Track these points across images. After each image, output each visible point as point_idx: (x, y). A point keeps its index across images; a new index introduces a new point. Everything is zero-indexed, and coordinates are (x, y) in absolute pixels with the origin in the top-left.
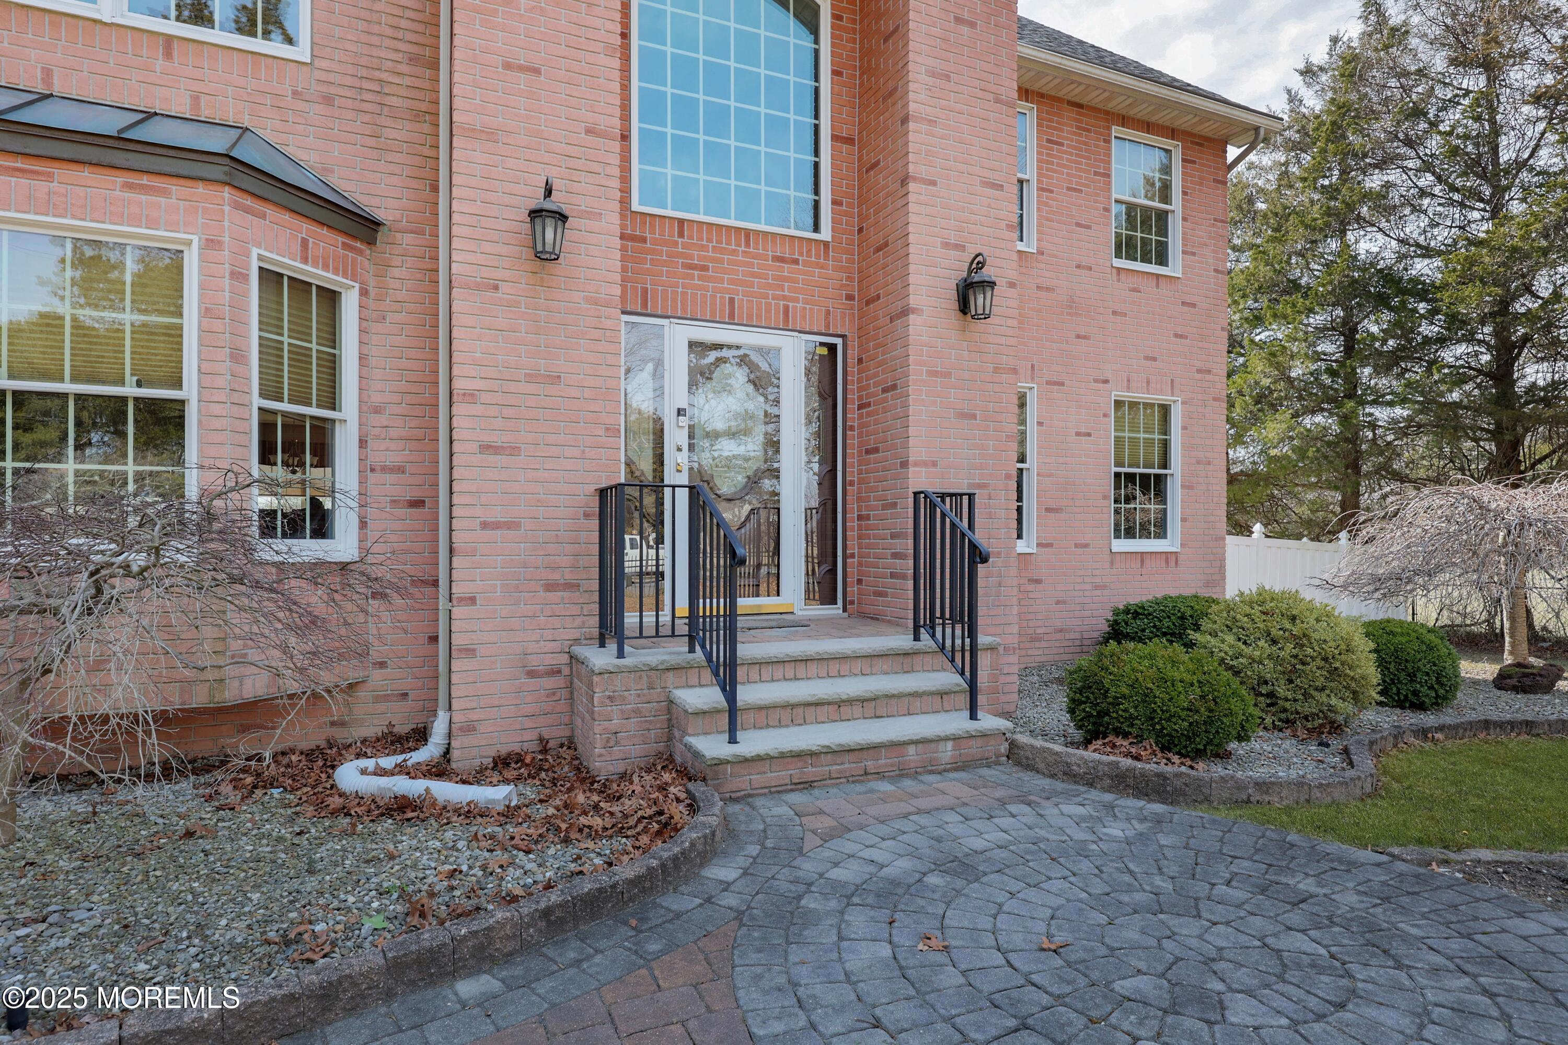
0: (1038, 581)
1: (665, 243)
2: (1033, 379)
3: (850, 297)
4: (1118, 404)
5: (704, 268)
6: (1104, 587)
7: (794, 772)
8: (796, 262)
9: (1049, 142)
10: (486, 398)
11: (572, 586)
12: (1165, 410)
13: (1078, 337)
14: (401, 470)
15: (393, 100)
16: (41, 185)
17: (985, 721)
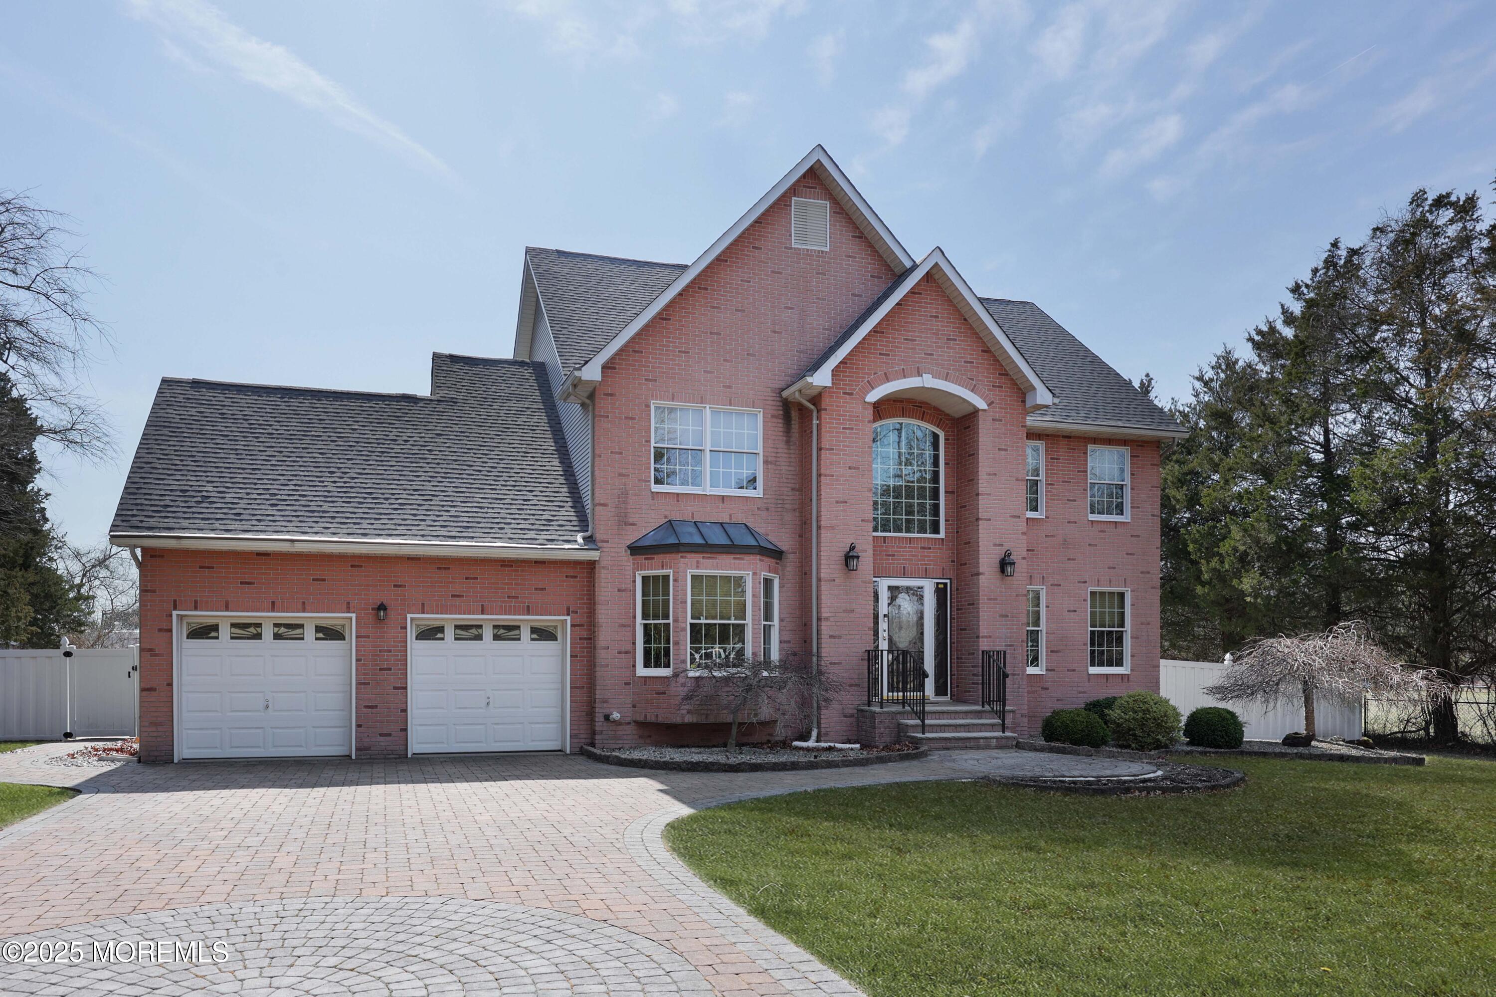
0: (1047, 689)
1: (878, 546)
2: (1043, 584)
3: (953, 561)
4: (1093, 594)
5: (894, 555)
6: (1084, 692)
7: (943, 744)
8: (930, 548)
9: (1052, 459)
10: (831, 619)
11: (857, 685)
12: (1122, 595)
13: (1069, 559)
14: (789, 642)
15: (786, 506)
16: (715, 561)
17: (1008, 734)
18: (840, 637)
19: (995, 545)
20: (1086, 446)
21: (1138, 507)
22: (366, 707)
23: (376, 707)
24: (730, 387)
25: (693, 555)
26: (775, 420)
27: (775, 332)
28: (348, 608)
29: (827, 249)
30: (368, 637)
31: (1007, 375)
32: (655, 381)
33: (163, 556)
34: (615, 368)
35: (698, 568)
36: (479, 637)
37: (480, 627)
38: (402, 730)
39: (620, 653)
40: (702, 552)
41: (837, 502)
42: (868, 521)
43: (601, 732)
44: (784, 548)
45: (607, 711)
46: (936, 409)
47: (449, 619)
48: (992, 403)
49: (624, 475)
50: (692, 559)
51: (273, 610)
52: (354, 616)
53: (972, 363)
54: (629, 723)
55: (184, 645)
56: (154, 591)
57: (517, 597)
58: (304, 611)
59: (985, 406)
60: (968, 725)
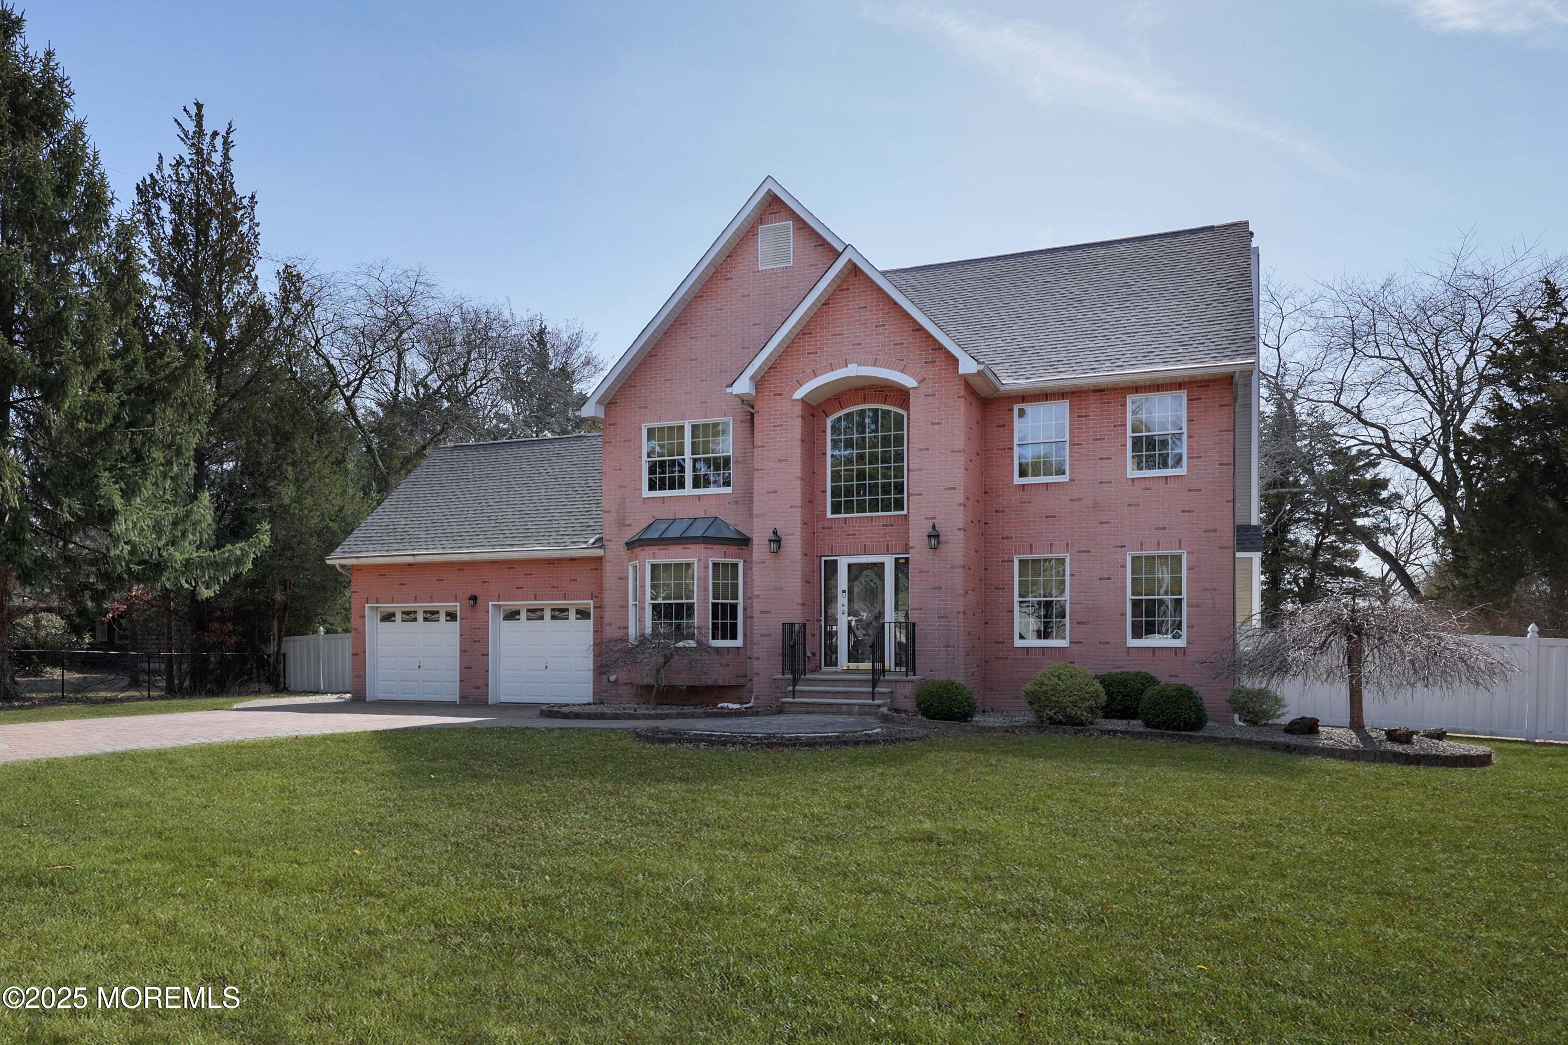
1: (840, 527)
2: (1067, 551)
4: (1136, 559)
5: (854, 534)
6: (1122, 667)
8: (892, 525)
9: (1077, 417)
12: (1177, 559)
13: (1101, 523)
16: (667, 552)
17: (876, 702)
18: (770, 612)
19: (926, 519)
20: (1124, 398)
21: (1200, 459)
22: (465, 668)
23: (471, 668)
24: (705, 402)
25: (650, 548)
26: (743, 425)
27: (744, 348)
28: (456, 599)
29: (791, 264)
30: (467, 618)
32: (646, 407)
33: (362, 569)
35: (654, 558)
36: (542, 618)
37: (543, 610)
38: (485, 685)
39: (621, 628)
40: (657, 545)
41: (767, 493)
42: (796, 507)
43: (607, 691)
44: (750, 536)
45: (608, 674)
47: (520, 605)
48: (924, 379)
49: (623, 487)
50: (650, 550)
51: (416, 602)
52: (458, 604)
53: (903, 344)
54: (626, 684)
55: (378, 627)
56: (356, 593)
57: (557, 587)
58: (433, 602)
59: (915, 384)
60: (846, 692)
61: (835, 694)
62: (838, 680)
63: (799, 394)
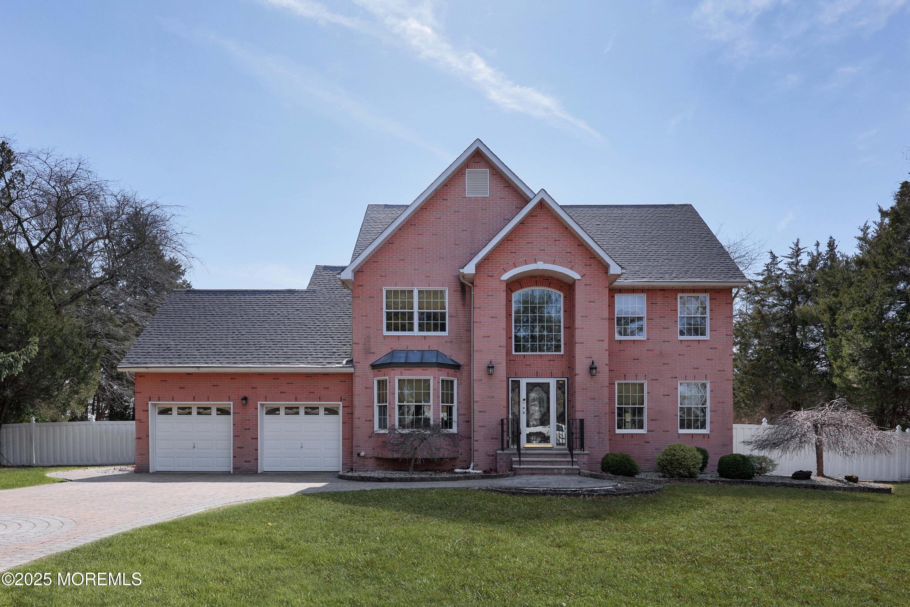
0: (648, 442)
1: (520, 360)
2: (645, 380)
3: (569, 367)
4: (682, 384)
5: (530, 365)
7: (530, 472)
8: (554, 360)
9: (651, 304)
10: (480, 402)
11: (496, 439)
12: (705, 385)
13: (664, 364)
14: (465, 415)
15: (463, 340)
16: (411, 372)
17: (574, 467)
18: (485, 412)
19: (586, 358)
20: (677, 295)
21: (716, 331)
22: (238, 448)
23: (243, 448)
24: (429, 277)
25: (399, 368)
26: (456, 293)
27: (456, 245)
28: (229, 399)
29: (488, 196)
30: (239, 413)
31: (595, 258)
32: (386, 276)
33: (144, 376)
34: (363, 272)
35: (401, 375)
36: (297, 413)
37: (298, 408)
38: (255, 459)
39: (366, 421)
40: (404, 367)
41: (484, 337)
42: (503, 347)
43: (356, 462)
44: (461, 363)
45: (359, 451)
46: (558, 280)
47: (282, 404)
48: (585, 275)
49: (368, 327)
50: (398, 370)
51: (194, 401)
52: (232, 403)
53: (571, 252)
54: (371, 458)
55: (157, 418)
56: (141, 393)
57: (314, 393)
58: (208, 401)
59: (579, 277)
60: (552, 461)
61: (544, 462)
62: (541, 454)
63: (506, 277)
